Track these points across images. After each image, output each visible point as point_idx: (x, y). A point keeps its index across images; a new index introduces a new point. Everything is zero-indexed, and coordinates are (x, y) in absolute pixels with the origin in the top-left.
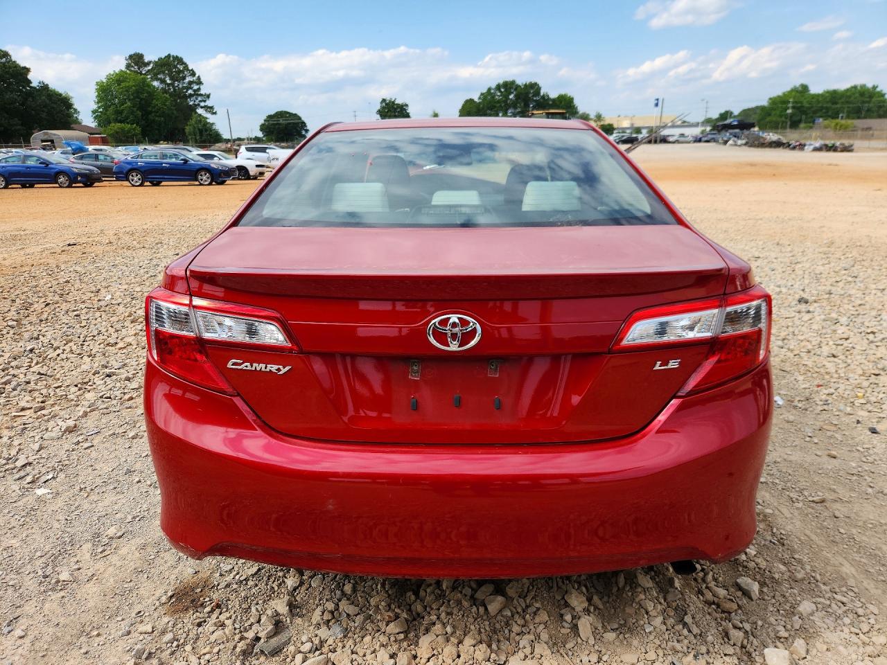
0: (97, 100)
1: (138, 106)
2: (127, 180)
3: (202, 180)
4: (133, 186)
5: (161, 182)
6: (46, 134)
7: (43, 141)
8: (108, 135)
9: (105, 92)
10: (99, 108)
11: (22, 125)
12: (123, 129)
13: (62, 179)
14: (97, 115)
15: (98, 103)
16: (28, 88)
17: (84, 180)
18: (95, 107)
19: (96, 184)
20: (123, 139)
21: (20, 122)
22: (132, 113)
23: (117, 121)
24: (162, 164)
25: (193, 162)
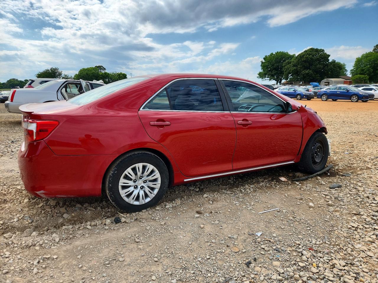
0: (354, 66)
1: (372, 67)
2: (321, 98)
3: (353, 99)
4: (323, 100)
5: (337, 99)
6: (327, 80)
7: (325, 83)
8: (353, 80)
9: (359, 61)
10: (354, 69)
11: (320, 77)
12: (360, 78)
13: (299, 97)
14: (352, 72)
15: (354, 67)
16: (327, 63)
17: (306, 97)
18: (353, 68)
19: (312, 99)
20: (359, 81)
21: (319, 76)
22: (369, 70)
23: (361, 74)
24: (337, 92)
25: (351, 91)
